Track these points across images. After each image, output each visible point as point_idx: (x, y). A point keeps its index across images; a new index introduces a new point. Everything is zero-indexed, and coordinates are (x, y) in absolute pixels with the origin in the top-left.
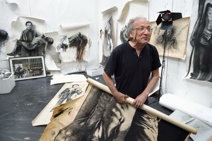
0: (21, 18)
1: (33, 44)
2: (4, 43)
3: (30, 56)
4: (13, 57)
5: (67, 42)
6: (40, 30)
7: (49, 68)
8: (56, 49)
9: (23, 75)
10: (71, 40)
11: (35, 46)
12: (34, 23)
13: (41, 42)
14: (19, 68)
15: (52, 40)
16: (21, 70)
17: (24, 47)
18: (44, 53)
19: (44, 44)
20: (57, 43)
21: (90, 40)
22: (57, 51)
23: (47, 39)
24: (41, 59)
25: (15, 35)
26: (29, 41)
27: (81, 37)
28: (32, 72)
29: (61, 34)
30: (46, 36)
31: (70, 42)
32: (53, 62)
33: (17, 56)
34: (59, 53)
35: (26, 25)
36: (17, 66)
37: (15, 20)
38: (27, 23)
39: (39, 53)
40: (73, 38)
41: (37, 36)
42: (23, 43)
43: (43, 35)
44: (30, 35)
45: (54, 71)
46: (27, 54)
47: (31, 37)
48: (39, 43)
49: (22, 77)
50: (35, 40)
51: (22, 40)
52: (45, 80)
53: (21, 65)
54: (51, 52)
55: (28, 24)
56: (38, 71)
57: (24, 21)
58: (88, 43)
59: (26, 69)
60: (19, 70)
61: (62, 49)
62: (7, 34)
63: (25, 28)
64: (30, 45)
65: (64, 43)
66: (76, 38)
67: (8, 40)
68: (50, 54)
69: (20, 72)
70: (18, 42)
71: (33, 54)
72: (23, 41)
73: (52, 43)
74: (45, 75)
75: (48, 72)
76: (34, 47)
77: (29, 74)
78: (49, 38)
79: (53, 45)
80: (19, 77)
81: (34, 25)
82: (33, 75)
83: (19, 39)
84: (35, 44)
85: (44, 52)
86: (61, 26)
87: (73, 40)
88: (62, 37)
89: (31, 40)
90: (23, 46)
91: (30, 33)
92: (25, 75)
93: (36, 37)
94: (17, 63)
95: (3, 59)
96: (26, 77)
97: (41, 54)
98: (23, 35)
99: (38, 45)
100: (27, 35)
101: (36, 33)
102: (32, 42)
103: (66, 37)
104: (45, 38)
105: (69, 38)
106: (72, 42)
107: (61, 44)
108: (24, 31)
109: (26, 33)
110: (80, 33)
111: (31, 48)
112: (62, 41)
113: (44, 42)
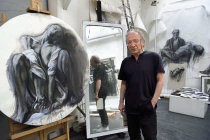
2: (198, 59)
67: (203, 56)
95: (194, 77)
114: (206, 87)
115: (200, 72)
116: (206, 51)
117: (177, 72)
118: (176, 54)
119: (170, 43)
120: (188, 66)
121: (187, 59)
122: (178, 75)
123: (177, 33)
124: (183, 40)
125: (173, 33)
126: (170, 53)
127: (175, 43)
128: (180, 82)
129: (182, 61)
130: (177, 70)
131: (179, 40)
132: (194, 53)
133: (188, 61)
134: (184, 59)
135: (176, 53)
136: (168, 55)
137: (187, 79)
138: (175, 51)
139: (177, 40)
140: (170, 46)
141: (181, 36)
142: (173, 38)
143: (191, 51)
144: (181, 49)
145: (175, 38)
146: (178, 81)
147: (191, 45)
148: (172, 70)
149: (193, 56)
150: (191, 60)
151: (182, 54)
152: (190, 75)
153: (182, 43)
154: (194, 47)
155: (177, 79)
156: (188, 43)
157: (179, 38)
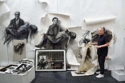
0: (49, 15)
1: (58, 37)
2: (34, 36)
3: (54, 49)
4: (39, 48)
5: (89, 37)
6: (65, 25)
7: (70, 63)
8: (78, 44)
10: (94, 35)
11: (59, 40)
12: (60, 19)
13: (64, 36)
14: (43, 60)
15: (75, 35)
16: (44, 62)
19: (68, 38)
20: (79, 38)
21: (115, 35)
22: (79, 45)
23: (70, 34)
24: (63, 52)
25: (43, 30)
26: (54, 36)
28: (54, 65)
29: (85, 29)
31: (93, 37)
32: (74, 57)
34: (81, 48)
35: (53, 20)
36: (41, 57)
37: (44, 17)
38: (54, 19)
39: (62, 47)
41: (61, 30)
42: (49, 37)
43: (67, 30)
44: (55, 30)
45: (74, 66)
46: (51, 47)
47: (56, 31)
48: (62, 37)
49: (44, 69)
50: (60, 34)
51: (48, 34)
52: (64, 74)
53: (45, 57)
54: (73, 46)
55: (55, 20)
56: (59, 64)
57: (51, 17)
58: (113, 39)
59: (48, 61)
62: (37, 28)
63: (51, 23)
64: (54, 39)
67: (37, 34)
68: (71, 48)
69: (42, 63)
70: (45, 36)
71: (56, 47)
72: (49, 35)
73: (75, 37)
74: (65, 69)
75: (68, 66)
76: (58, 41)
77: (50, 66)
78: (72, 33)
79: (76, 39)
80: (41, 69)
81: (60, 21)
82: (54, 68)
84: (59, 38)
85: (66, 46)
86: (84, 21)
87: (96, 35)
88: (85, 32)
89: (56, 34)
90: (48, 39)
91: (56, 28)
92: (47, 67)
93: (60, 31)
95: (31, 50)
96: (47, 69)
97: (64, 48)
98: (49, 30)
99: (61, 39)
100: (53, 30)
101: (61, 28)
102: (57, 36)
103: (89, 32)
104: (68, 32)
105: (92, 33)
106: (95, 37)
107: (83, 39)
108: (51, 26)
109: (52, 27)
110: (104, 28)
111: (55, 41)
112: (85, 36)
113: (67, 36)
114: (38, 58)
115: (36, 46)
116: (39, 30)
117: (19, 46)
118: (18, 32)
119: (13, 22)
120: (27, 42)
121: (26, 36)
122: (20, 49)
123: (18, 15)
124: (23, 21)
125: (15, 14)
126: (13, 31)
127: (17, 22)
128: (22, 55)
129: (22, 37)
130: (19, 45)
131: (19, 20)
132: (30, 31)
133: (27, 38)
135: (18, 31)
136: (12, 33)
137: (27, 52)
138: (17, 30)
139: (18, 21)
140: (13, 25)
141: (22, 17)
142: (15, 19)
143: (29, 29)
144: (21, 28)
145: (16, 19)
146: (20, 54)
147: (28, 24)
148: (16, 45)
149: (30, 34)
150: (29, 36)
152: (29, 49)
153: (22, 22)
154: (31, 26)
155: (19, 53)
156: (26, 23)
157: (20, 19)
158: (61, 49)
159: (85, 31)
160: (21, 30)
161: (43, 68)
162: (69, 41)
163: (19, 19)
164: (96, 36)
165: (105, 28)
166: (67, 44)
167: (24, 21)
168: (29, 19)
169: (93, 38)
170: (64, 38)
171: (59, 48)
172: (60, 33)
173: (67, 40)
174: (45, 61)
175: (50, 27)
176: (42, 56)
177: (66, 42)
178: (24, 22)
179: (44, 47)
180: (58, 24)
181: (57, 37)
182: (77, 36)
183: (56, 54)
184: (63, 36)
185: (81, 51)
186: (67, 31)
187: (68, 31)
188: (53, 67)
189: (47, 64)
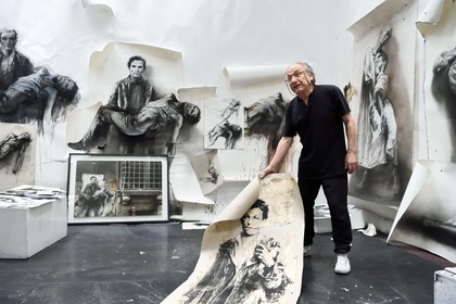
0: (116, 47)
1: (143, 119)
2: (64, 113)
3: (131, 153)
4: (83, 152)
5: (239, 121)
6: (166, 81)
7: (181, 196)
8: (207, 138)
9: (101, 210)
10: (251, 114)
11: (147, 125)
12: (150, 61)
13: (164, 116)
14: (94, 187)
15: (196, 112)
16: (97, 193)
17: (116, 127)
18: (170, 150)
19: (174, 122)
20: (209, 123)
22: (207, 144)
23: (182, 108)
24: (159, 165)
25: (95, 92)
26: (131, 112)
27: (282, 108)
28: (129, 203)
29: (225, 97)
30: (181, 99)
31: (249, 120)
33: (95, 151)
34: (214, 151)
35: (129, 65)
36: (87, 179)
37: (101, 50)
38: (132, 60)
39: (157, 147)
40: (259, 109)
41: (155, 97)
42: (116, 116)
43: (173, 96)
44: (137, 95)
45: (194, 206)
46: (121, 148)
47: (138, 98)
48: (157, 118)
49: (96, 215)
51: (113, 107)
52: (163, 230)
53: (100, 178)
54: (189, 146)
55: (135, 63)
56: (147, 201)
57: (124, 56)
59: (112, 192)
60: (92, 193)
61: (223, 139)
62: (75, 88)
63: (124, 73)
64: (133, 122)
65: (232, 122)
66: (266, 110)
67: (75, 104)
68: (185, 152)
70: (102, 111)
71: (137, 148)
72: (116, 109)
73: (196, 119)
74: (163, 215)
75: (175, 208)
76: (143, 130)
77: (117, 205)
78: (189, 105)
79: (199, 126)
80: (87, 215)
81: (150, 68)
82: (130, 213)
83: (105, 103)
84: (148, 120)
85: (171, 147)
86: (225, 71)
87: (259, 114)
88: (227, 105)
89: (137, 107)
90: (113, 123)
91: (138, 88)
92: (106, 209)
93: (152, 100)
94: (88, 172)
95: (54, 158)
96: (107, 215)
97: (161, 150)
98: (116, 94)
99: (155, 125)
100: (129, 94)
101: (153, 91)
102: (140, 115)
103: (238, 104)
104: (177, 104)
105: (246, 109)
106: (255, 120)
107: (222, 125)
108: (122, 81)
109: (126, 86)
110: (280, 95)
111: (135, 130)
112: (226, 116)
113: (173, 116)
114: (79, 179)
115: (70, 145)
116: (81, 92)
117: (11, 146)
118: (8, 98)
120: (41, 129)
122: (15, 155)
123: (10, 39)
124: (27, 61)
127: (7, 64)
128: (22, 175)
129: (24, 115)
130: (11, 141)
131: (15, 58)
132: (53, 96)
134: (29, 110)
135: (8, 93)
137: (37, 164)
138: (7, 89)
139: (11, 59)
141: (22, 48)
143: (48, 89)
144: (23, 84)
145: (5, 52)
146: (15, 172)
147: (46, 73)
149: (51, 104)
150: (48, 113)
151: (24, 98)
152: (46, 153)
153: (23, 66)
154: (55, 79)
155: (11, 168)
157: (16, 53)
158: (152, 154)
159: (226, 100)
160: (22, 90)
161: (93, 214)
162: (177, 129)
163: (13, 54)
164: (258, 119)
165: (283, 96)
166: (171, 138)
167: (31, 61)
168: (48, 57)
169: (251, 124)
170: (163, 121)
171: (146, 152)
172: (151, 104)
173: (174, 128)
174: (101, 191)
175: (120, 86)
176: (91, 175)
177: (168, 134)
178: (31, 65)
179: (99, 148)
180: (145, 78)
181: (141, 117)
182: (201, 115)
183: (137, 171)
184: (159, 115)
185: (214, 161)
186: (173, 100)
187: (176, 101)
188: (128, 208)
189: (108, 201)
